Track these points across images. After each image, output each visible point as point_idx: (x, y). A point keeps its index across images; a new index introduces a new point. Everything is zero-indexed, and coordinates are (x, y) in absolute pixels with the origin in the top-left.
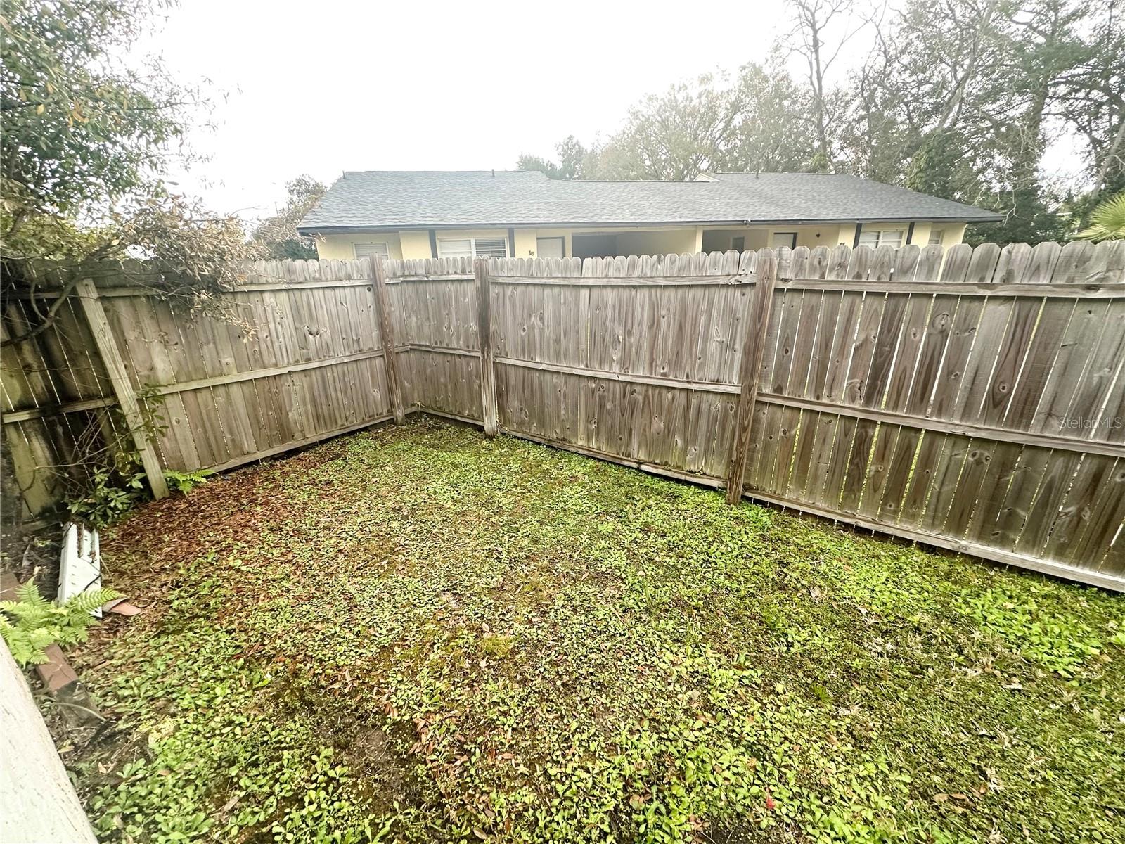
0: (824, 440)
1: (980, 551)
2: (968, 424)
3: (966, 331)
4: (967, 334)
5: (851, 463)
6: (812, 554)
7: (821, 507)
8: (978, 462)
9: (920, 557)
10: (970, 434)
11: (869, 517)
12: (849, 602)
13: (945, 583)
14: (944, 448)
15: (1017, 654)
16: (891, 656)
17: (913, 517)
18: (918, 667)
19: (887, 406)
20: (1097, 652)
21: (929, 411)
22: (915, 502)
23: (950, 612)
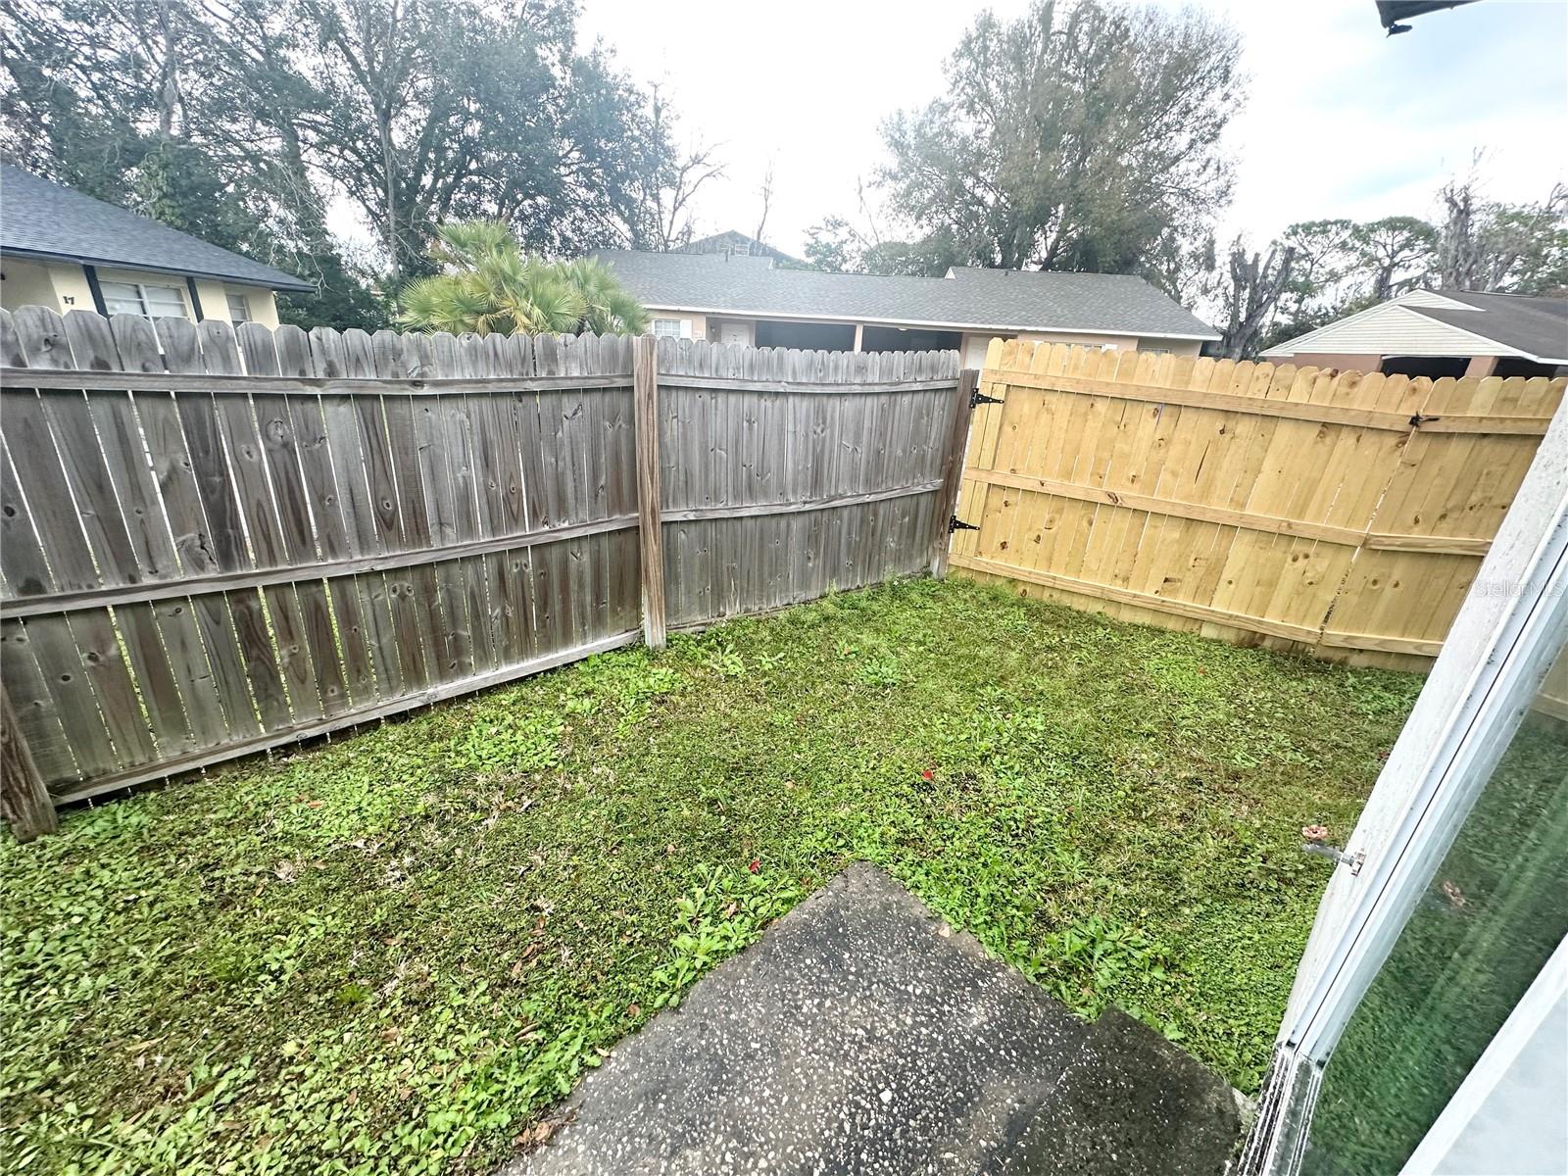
0: (183, 644)
1: (448, 690)
2: (372, 556)
3: (315, 440)
4: (317, 446)
5: (248, 660)
6: (255, 820)
7: (234, 744)
8: (403, 597)
9: (395, 733)
10: (379, 568)
11: (312, 719)
12: (337, 846)
13: (432, 746)
14: (359, 594)
15: (517, 773)
16: (413, 870)
17: (365, 692)
18: (444, 858)
19: (259, 563)
20: (562, 728)
21: (319, 551)
22: (359, 671)
23: (449, 774)
